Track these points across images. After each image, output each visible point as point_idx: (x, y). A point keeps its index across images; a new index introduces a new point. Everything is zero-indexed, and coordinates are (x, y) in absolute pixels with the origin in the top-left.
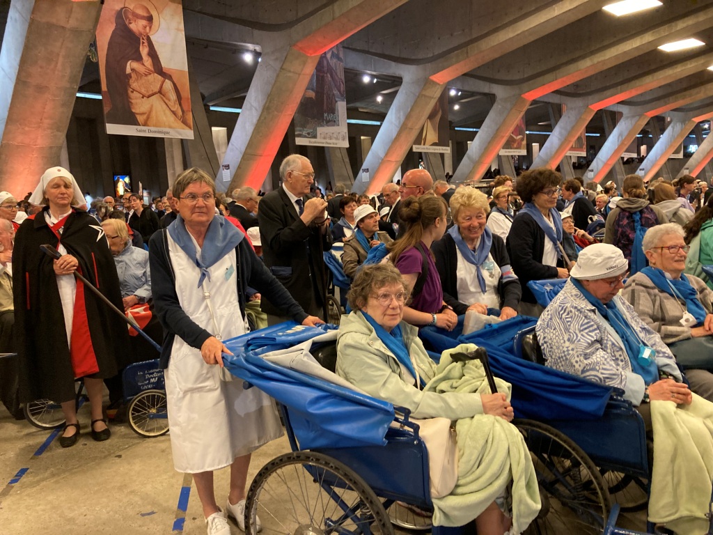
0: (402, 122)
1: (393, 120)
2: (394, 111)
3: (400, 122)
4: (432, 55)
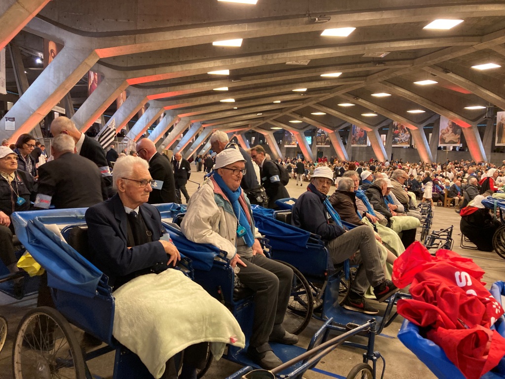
0: (61, 82)
1: (51, 78)
2: (52, 70)
3: (59, 81)
4: (95, 31)
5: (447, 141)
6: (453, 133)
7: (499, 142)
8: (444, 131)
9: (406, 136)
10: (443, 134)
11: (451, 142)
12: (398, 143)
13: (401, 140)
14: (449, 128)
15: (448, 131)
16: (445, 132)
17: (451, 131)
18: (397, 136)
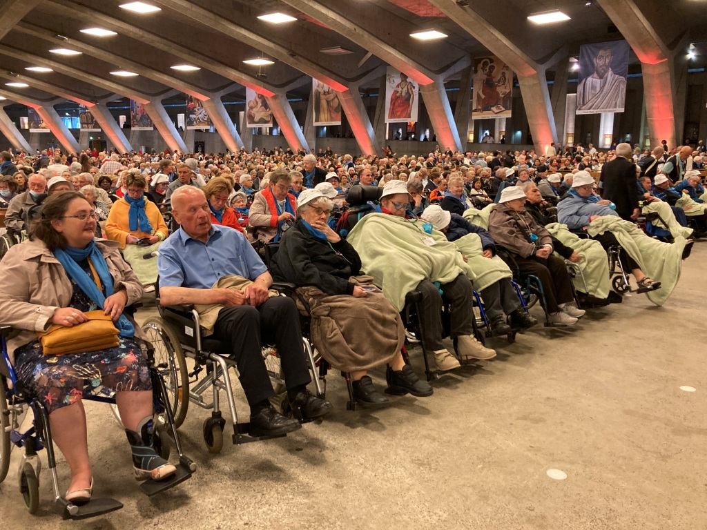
5: (256, 119)
6: (263, 107)
7: (317, 120)
8: (252, 104)
9: (204, 112)
10: (251, 108)
11: (263, 121)
12: (195, 123)
13: (198, 119)
14: (258, 99)
15: (257, 103)
16: (253, 106)
17: (260, 104)
18: (193, 112)
